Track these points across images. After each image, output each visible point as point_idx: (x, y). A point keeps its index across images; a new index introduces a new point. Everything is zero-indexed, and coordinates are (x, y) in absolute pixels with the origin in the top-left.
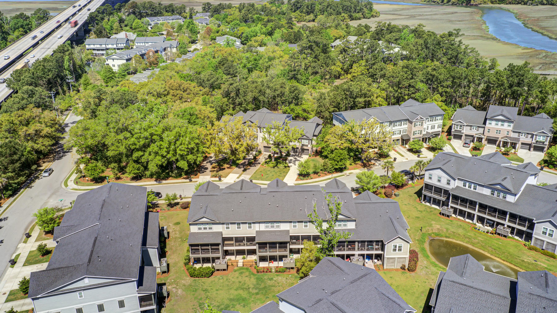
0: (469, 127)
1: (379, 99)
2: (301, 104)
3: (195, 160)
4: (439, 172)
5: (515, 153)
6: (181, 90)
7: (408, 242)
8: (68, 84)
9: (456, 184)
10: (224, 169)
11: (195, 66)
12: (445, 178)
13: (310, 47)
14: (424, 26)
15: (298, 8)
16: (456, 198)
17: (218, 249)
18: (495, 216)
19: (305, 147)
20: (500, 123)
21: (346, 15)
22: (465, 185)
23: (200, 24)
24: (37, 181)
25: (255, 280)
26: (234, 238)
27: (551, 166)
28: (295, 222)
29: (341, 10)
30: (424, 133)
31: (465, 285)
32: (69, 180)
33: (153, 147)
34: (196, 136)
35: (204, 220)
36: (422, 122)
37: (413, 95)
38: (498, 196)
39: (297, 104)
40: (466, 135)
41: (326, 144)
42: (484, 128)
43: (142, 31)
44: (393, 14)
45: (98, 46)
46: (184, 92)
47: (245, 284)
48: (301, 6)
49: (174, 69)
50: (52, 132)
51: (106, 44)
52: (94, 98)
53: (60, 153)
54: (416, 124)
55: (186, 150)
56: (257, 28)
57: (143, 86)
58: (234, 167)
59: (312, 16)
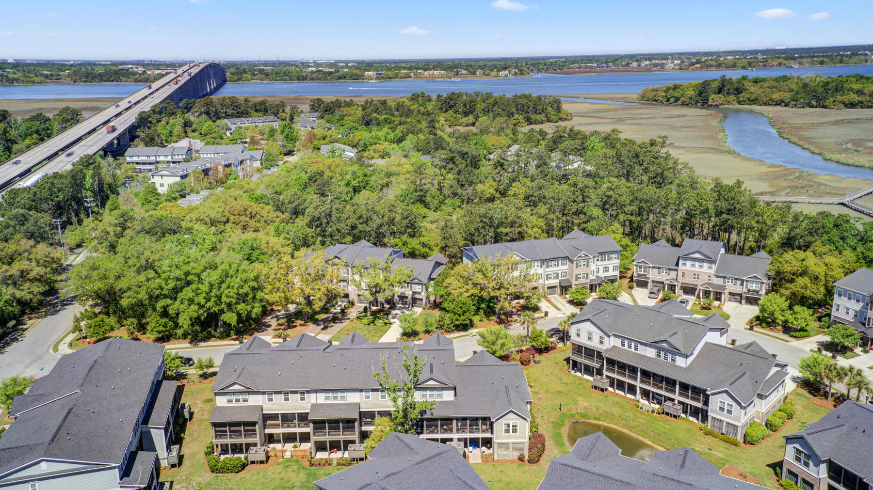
0: (657, 270)
1: (535, 229)
2: (420, 235)
3: (250, 312)
4: (587, 326)
5: (719, 307)
6: (247, 216)
7: (526, 419)
8: (86, 209)
9: (612, 342)
10: (296, 326)
11: (274, 184)
12: (597, 334)
13: (452, 160)
14: (620, 132)
15: (451, 107)
16: (611, 362)
17: (255, 431)
18: (661, 388)
19: (417, 296)
20: (697, 264)
21: (521, 118)
22: (623, 345)
23: (302, 128)
24: (14, 344)
25: (306, 476)
26: (280, 415)
27: (764, 325)
28: (367, 391)
29: (514, 110)
30: (591, 277)
31: (579, 469)
32: (62, 342)
33: (187, 293)
34: (252, 276)
35: (236, 387)
36: (588, 262)
37: (584, 225)
38: (666, 359)
39: (412, 236)
40: (654, 282)
41: (445, 291)
42: (677, 270)
43: (216, 138)
44: (592, 117)
45: (145, 158)
46: (250, 218)
47: (289, 481)
48: (455, 104)
49: (243, 188)
50: (46, 274)
51: (156, 156)
52: (116, 226)
53: (57, 307)
54: (579, 264)
55: (235, 296)
56: (382, 132)
57: (191, 210)
58: (310, 323)
59: (471, 119)
